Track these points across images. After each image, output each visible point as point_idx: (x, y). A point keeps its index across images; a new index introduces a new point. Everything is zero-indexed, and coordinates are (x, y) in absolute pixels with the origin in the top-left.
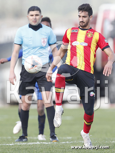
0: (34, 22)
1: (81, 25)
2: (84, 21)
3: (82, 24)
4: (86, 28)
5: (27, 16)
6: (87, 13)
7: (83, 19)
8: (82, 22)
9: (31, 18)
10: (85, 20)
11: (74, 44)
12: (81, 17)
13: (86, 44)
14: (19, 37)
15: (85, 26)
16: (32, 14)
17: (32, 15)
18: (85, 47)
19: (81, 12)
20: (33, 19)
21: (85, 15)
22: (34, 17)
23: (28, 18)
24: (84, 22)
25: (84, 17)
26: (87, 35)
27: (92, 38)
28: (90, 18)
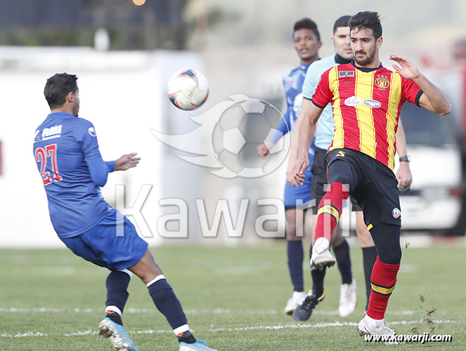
0: (348, 51)
1: (360, 59)
2: (366, 50)
3: (361, 57)
4: (372, 66)
5: (333, 36)
6: (370, 31)
7: (362, 46)
8: (361, 52)
9: (341, 41)
10: (367, 46)
11: (349, 102)
12: (359, 42)
13: (378, 104)
14: (311, 84)
15: (369, 61)
16: (344, 34)
17: (343, 36)
18: (375, 110)
19: (357, 29)
20: (345, 45)
21: (366, 37)
22: (347, 40)
23: (334, 42)
24: (365, 53)
25: (364, 40)
26: (377, 82)
27: (388, 89)
28: (378, 43)
